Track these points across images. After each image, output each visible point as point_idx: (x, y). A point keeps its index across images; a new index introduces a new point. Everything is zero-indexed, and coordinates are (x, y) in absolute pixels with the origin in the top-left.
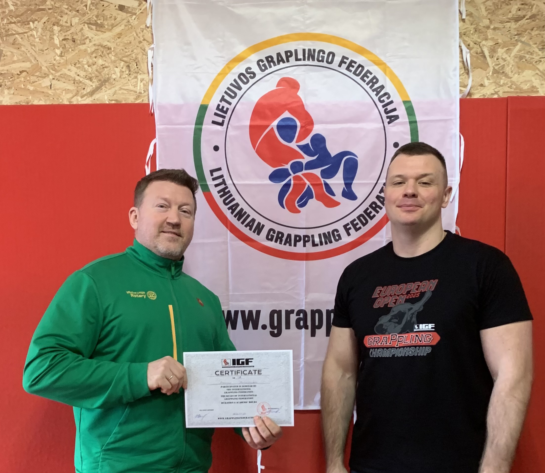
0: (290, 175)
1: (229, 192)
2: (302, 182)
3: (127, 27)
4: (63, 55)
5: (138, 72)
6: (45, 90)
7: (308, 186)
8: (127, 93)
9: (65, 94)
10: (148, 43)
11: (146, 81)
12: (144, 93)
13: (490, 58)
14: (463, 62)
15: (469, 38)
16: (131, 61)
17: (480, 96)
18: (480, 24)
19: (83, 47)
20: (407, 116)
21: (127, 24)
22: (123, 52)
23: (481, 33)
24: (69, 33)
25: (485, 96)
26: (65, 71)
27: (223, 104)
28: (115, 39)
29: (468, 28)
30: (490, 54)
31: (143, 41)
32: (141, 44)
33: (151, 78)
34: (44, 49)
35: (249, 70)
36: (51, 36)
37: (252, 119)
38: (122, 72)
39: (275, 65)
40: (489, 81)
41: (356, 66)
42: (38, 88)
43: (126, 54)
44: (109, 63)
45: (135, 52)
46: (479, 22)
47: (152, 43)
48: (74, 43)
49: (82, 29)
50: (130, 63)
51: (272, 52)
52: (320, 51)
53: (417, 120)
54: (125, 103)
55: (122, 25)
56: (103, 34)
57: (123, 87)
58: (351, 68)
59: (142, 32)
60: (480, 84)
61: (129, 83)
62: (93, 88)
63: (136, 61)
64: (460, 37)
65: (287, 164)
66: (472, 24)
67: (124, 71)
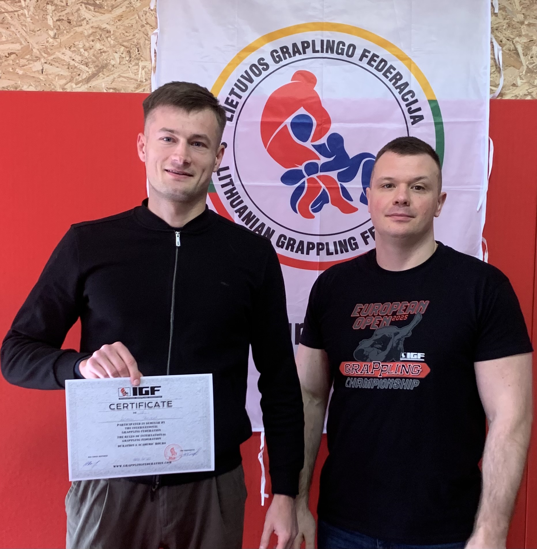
0: (304, 177)
1: (237, 193)
2: (317, 185)
3: (129, 9)
4: (57, 36)
5: (140, 59)
6: (36, 75)
7: (324, 190)
8: (127, 81)
9: (58, 79)
10: (151, 27)
11: (148, 68)
12: (145, 82)
13: (524, 55)
14: (495, 59)
15: (502, 34)
16: (132, 46)
17: (512, 97)
18: (514, 19)
19: (79, 29)
20: (432, 117)
21: (129, 5)
22: (124, 36)
23: (515, 29)
24: (64, 13)
25: (518, 97)
26: (58, 54)
27: (233, 97)
28: (115, 22)
29: (500, 22)
30: (524, 52)
31: (145, 25)
32: (143, 29)
33: (154, 66)
34: (36, 30)
35: (261, 62)
36: (44, 16)
37: (264, 115)
38: (121, 58)
39: (290, 57)
40: (521, 81)
41: (378, 60)
42: (28, 73)
43: (127, 38)
44: (107, 48)
45: (137, 37)
46: (513, 17)
47: (156, 28)
48: (69, 24)
49: (79, 10)
50: (130, 48)
52: (339, 43)
53: (443, 121)
54: (124, 92)
55: (123, 6)
56: (102, 15)
57: (123, 75)
58: (373, 63)
59: (146, 15)
60: (513, 83)
61: (129, 71)
62: (89, 74)
63: (138, 47)
64: (492, 32)
65: (301, 165)
66: (505, 19)
67: (124, 57)
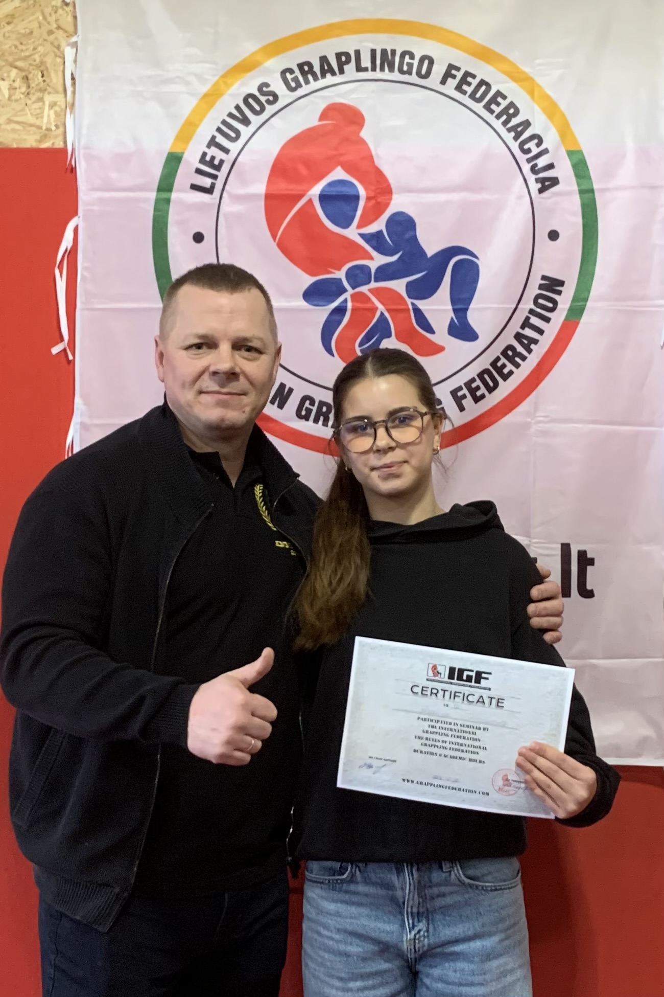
0: (345, 291)
2: (369, 305)
3: (26, 3)
5: (45, 90)
7: (382, 314)
8: (22, 129)
10: (66, 34)
11: (60, 106)
12: (55, 130)
16: (31, 68)
20: (574, 179)
22: (16, 50)
27: (213, 151)
28: (1, 26)
31: (56, 30)
32: (52, 38)
33: (71, 102)
35: (265, 89)
37: (270, 181)
38: (12, 88)
39: (316, 79)
41: (475, 82)
43: (23, 54)
45: (40, 52)
47: (74, 34)
50: (28, 71)
51: (311, 53)
52: (403, 55)
53: (595, 188)
54: (17, 147)
57: (16, 119)
58: (465, 87)
59: (56, 12)
61: (26, 111)
63: (42, 68)
65: (339, 269)
67: (18, 86)
